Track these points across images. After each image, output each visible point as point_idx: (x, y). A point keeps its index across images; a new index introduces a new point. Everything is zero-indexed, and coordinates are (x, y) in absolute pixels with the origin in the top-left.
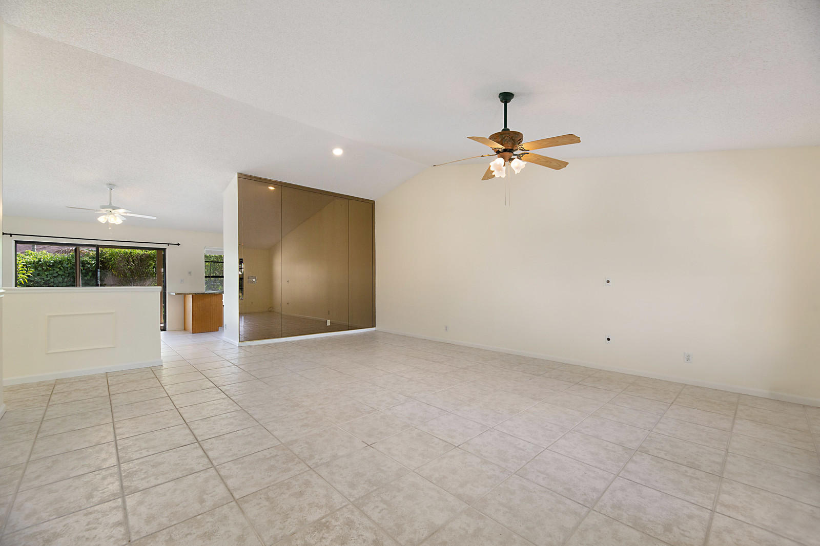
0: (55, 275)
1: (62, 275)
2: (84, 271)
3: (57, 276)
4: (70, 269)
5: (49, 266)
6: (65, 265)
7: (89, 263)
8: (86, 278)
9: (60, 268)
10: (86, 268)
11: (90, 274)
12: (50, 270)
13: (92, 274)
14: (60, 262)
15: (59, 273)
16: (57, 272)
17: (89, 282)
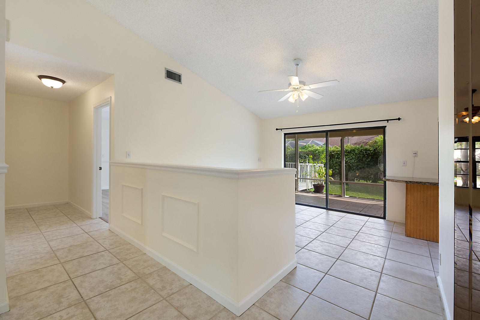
0: (350, 158)
1: (354, 158)
2: (366, 156)
3: (352, 159)
4: (359, 154)
5: (348, 153)
6: (356, 152)
7: (369, 150)
8: (367, 160)
9: (353, 154)
10: (367, 153)
11: (370, 157)
12: (349, 155)
13: (371, 157)
14: (354, 150)
15: (353, 157)
16: (352, 156)
17: (369, 163)
